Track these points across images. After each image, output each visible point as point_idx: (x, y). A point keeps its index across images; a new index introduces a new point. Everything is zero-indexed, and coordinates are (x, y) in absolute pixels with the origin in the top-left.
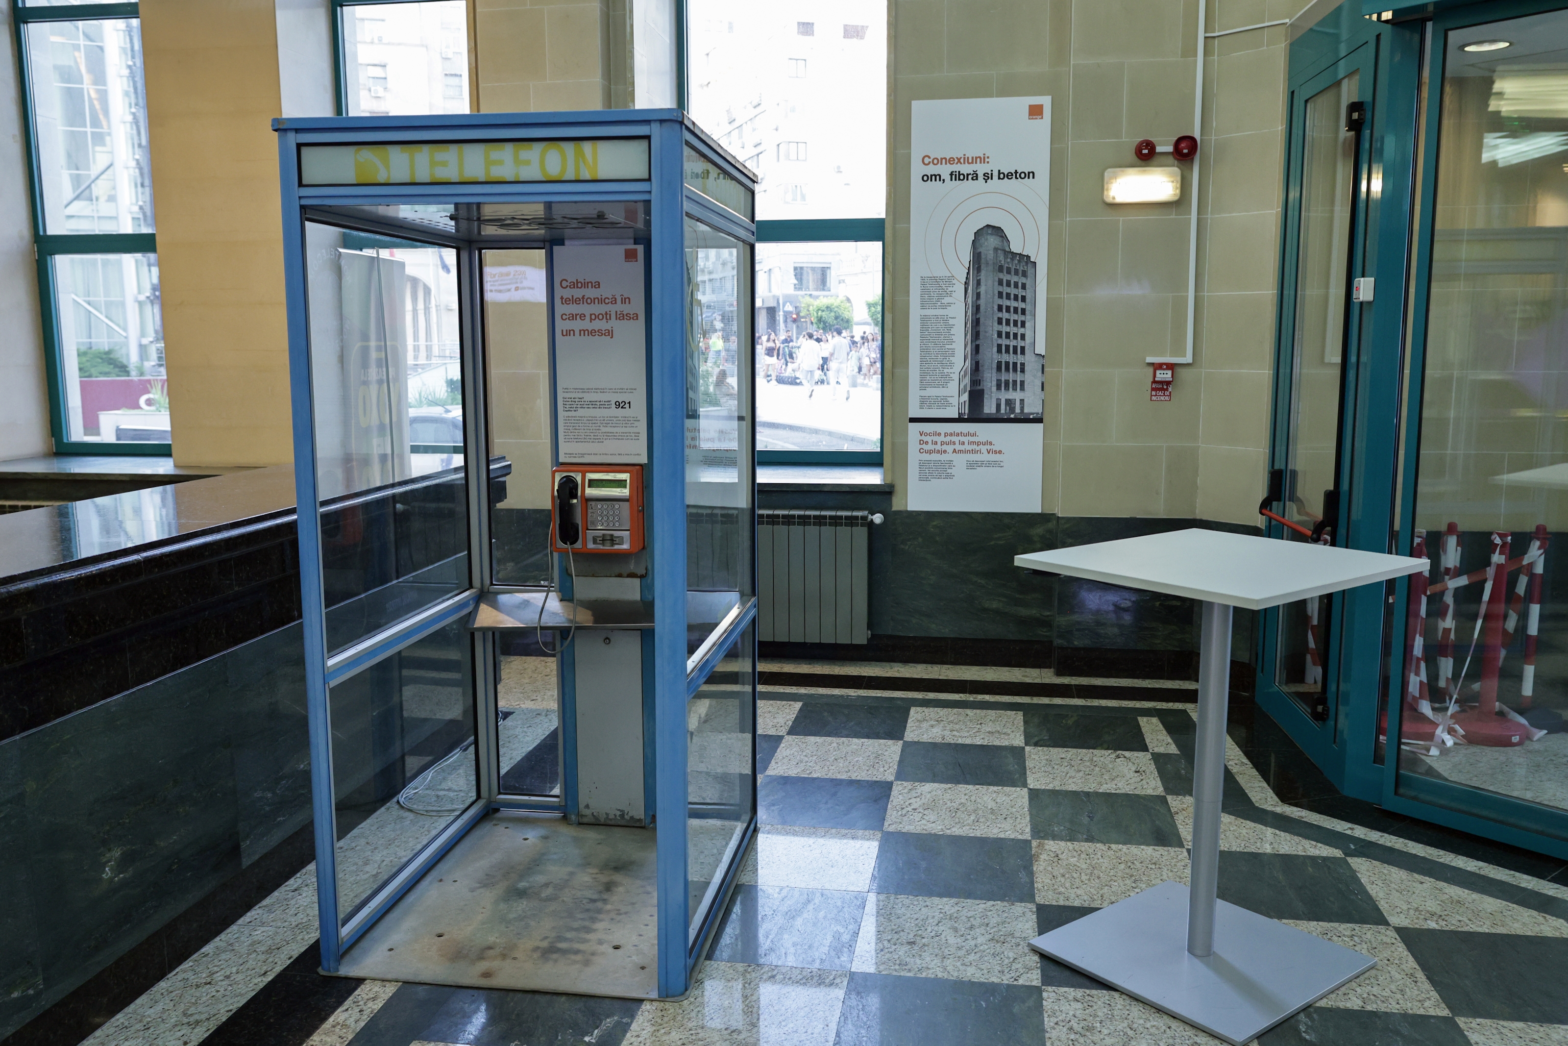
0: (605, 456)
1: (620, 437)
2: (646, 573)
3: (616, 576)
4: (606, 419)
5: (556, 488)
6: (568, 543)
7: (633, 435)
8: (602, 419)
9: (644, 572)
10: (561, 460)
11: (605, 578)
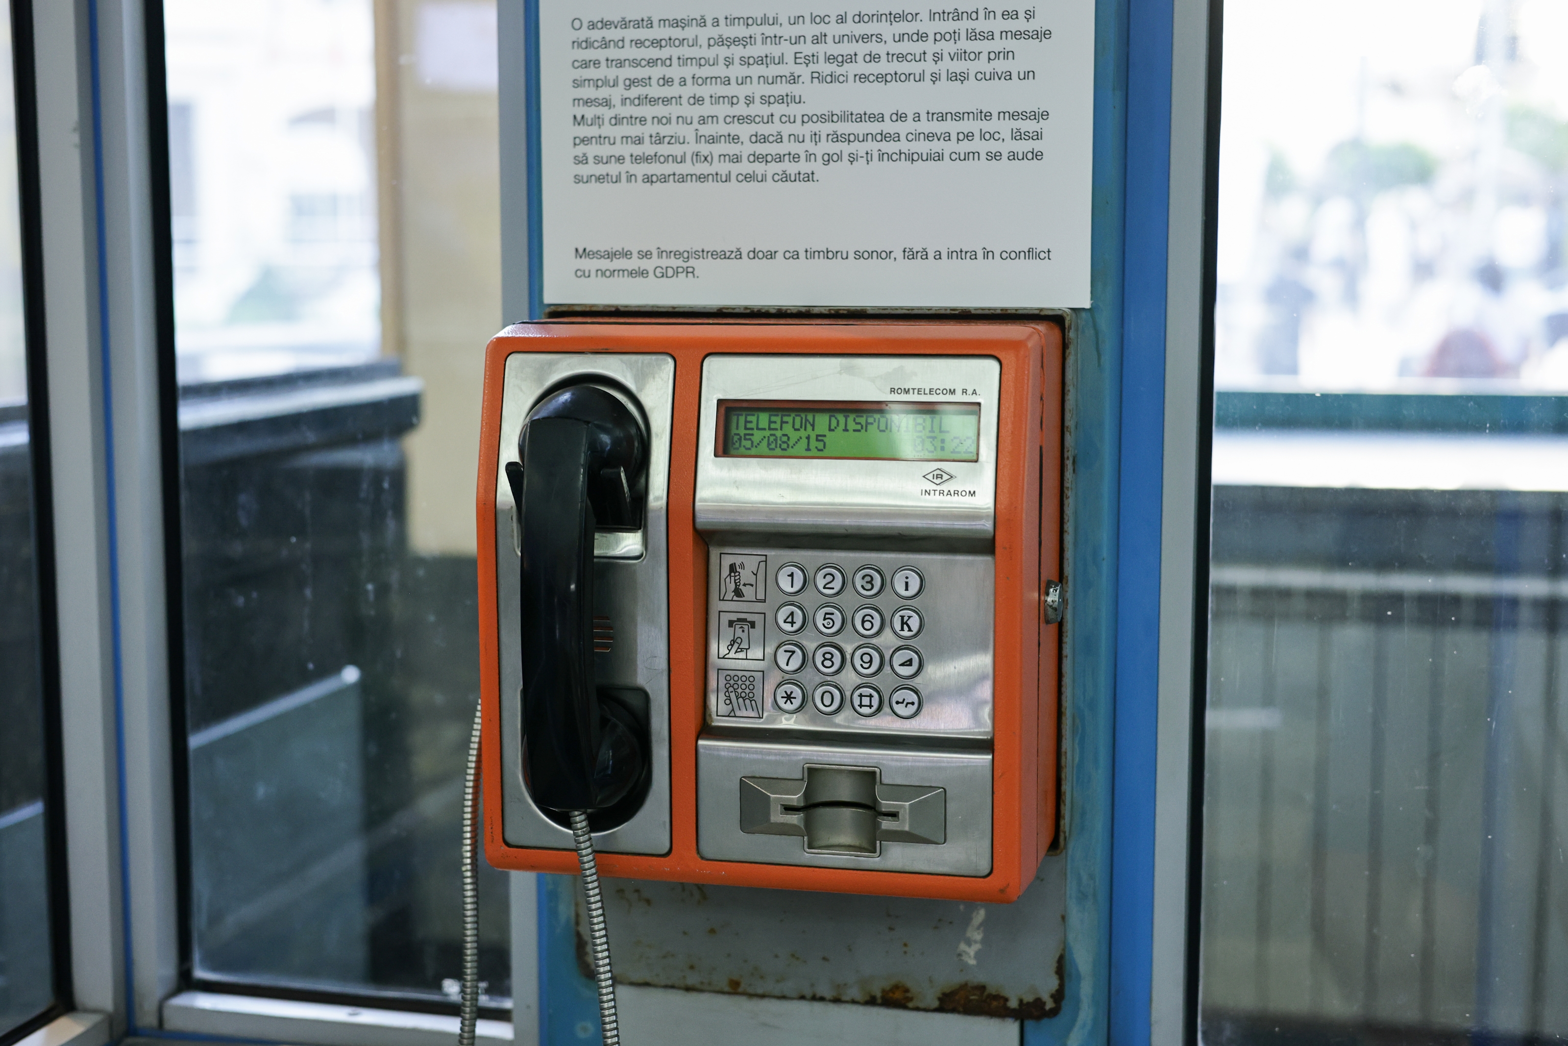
0: (820, 263)
1: (923, 147)
2: (1059, 996)
3: (871, 1002)
4: (833, 29)
5: (510, 453)
6: (580, 819)
7: (1005, 127)
8: (810, 30)
9: (1047, 985)
10: (552, 296)
11: (804, 1007)
